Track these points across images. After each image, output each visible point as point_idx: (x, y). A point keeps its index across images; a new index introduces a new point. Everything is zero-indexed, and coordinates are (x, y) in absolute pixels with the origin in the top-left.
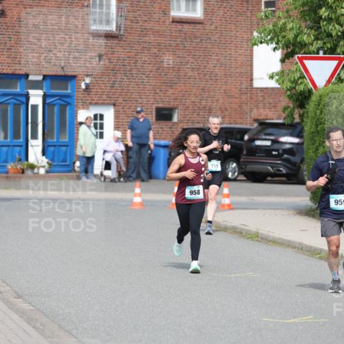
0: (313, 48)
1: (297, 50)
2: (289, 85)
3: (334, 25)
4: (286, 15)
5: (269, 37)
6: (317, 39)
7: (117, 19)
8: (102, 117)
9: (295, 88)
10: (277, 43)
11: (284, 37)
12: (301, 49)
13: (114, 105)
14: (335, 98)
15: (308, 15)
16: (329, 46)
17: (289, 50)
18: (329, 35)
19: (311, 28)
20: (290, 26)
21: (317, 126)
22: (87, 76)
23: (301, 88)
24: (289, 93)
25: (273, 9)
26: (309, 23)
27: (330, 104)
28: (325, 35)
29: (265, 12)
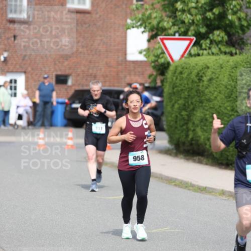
0: (171, 31)
1: (159, 33)
2: (153, 58)
3: (186, 15)
4: (151, 7)
5: (139, 23)
6: (174, 25)
7: (28, 10)
8: (15, 81)
9: (157, 61)
10: (145, 28)
11: (150, 23)
12: (162, 32)
13: (25, 72)
14: (186, 68)
15: (167, 7)
16: (182, 30)
17: (154, 33)
18: (183, 22)
19: (170, 17)
20: (154, 15)
21: (173, 88)
22: (5, 51)
23: (162, 61)
24: (153, 64)
25: (142, 3)
26: (168, 13)
27: (183, 72)
28: (180, 22)
29: (136, 5)
